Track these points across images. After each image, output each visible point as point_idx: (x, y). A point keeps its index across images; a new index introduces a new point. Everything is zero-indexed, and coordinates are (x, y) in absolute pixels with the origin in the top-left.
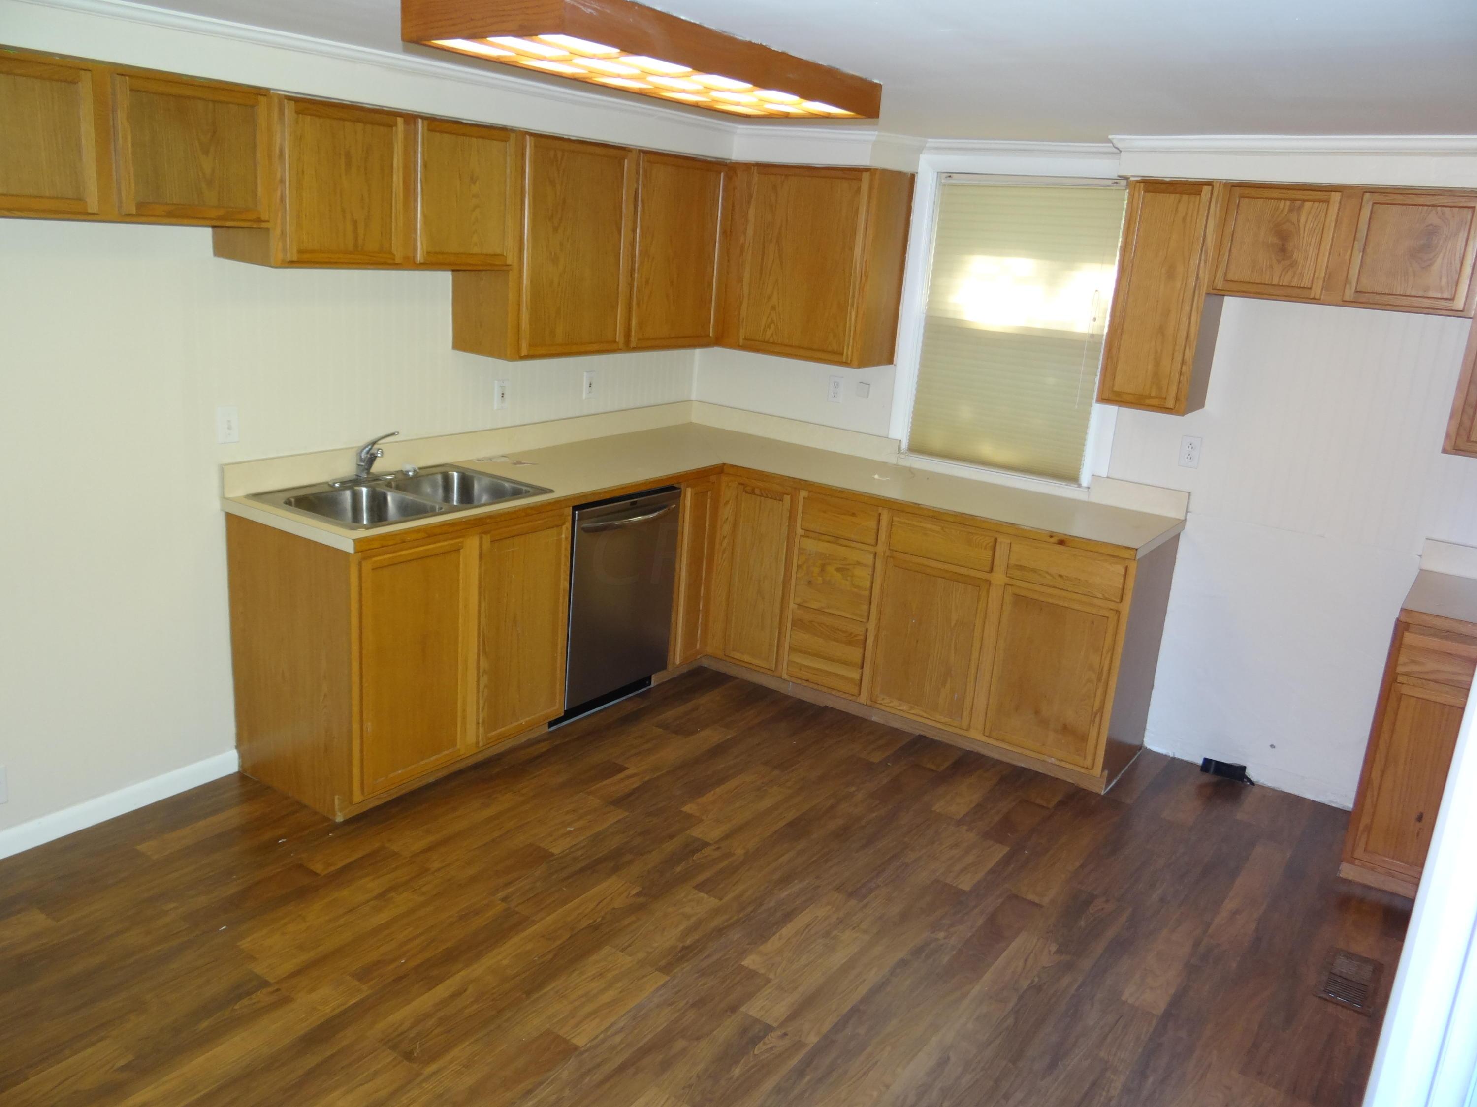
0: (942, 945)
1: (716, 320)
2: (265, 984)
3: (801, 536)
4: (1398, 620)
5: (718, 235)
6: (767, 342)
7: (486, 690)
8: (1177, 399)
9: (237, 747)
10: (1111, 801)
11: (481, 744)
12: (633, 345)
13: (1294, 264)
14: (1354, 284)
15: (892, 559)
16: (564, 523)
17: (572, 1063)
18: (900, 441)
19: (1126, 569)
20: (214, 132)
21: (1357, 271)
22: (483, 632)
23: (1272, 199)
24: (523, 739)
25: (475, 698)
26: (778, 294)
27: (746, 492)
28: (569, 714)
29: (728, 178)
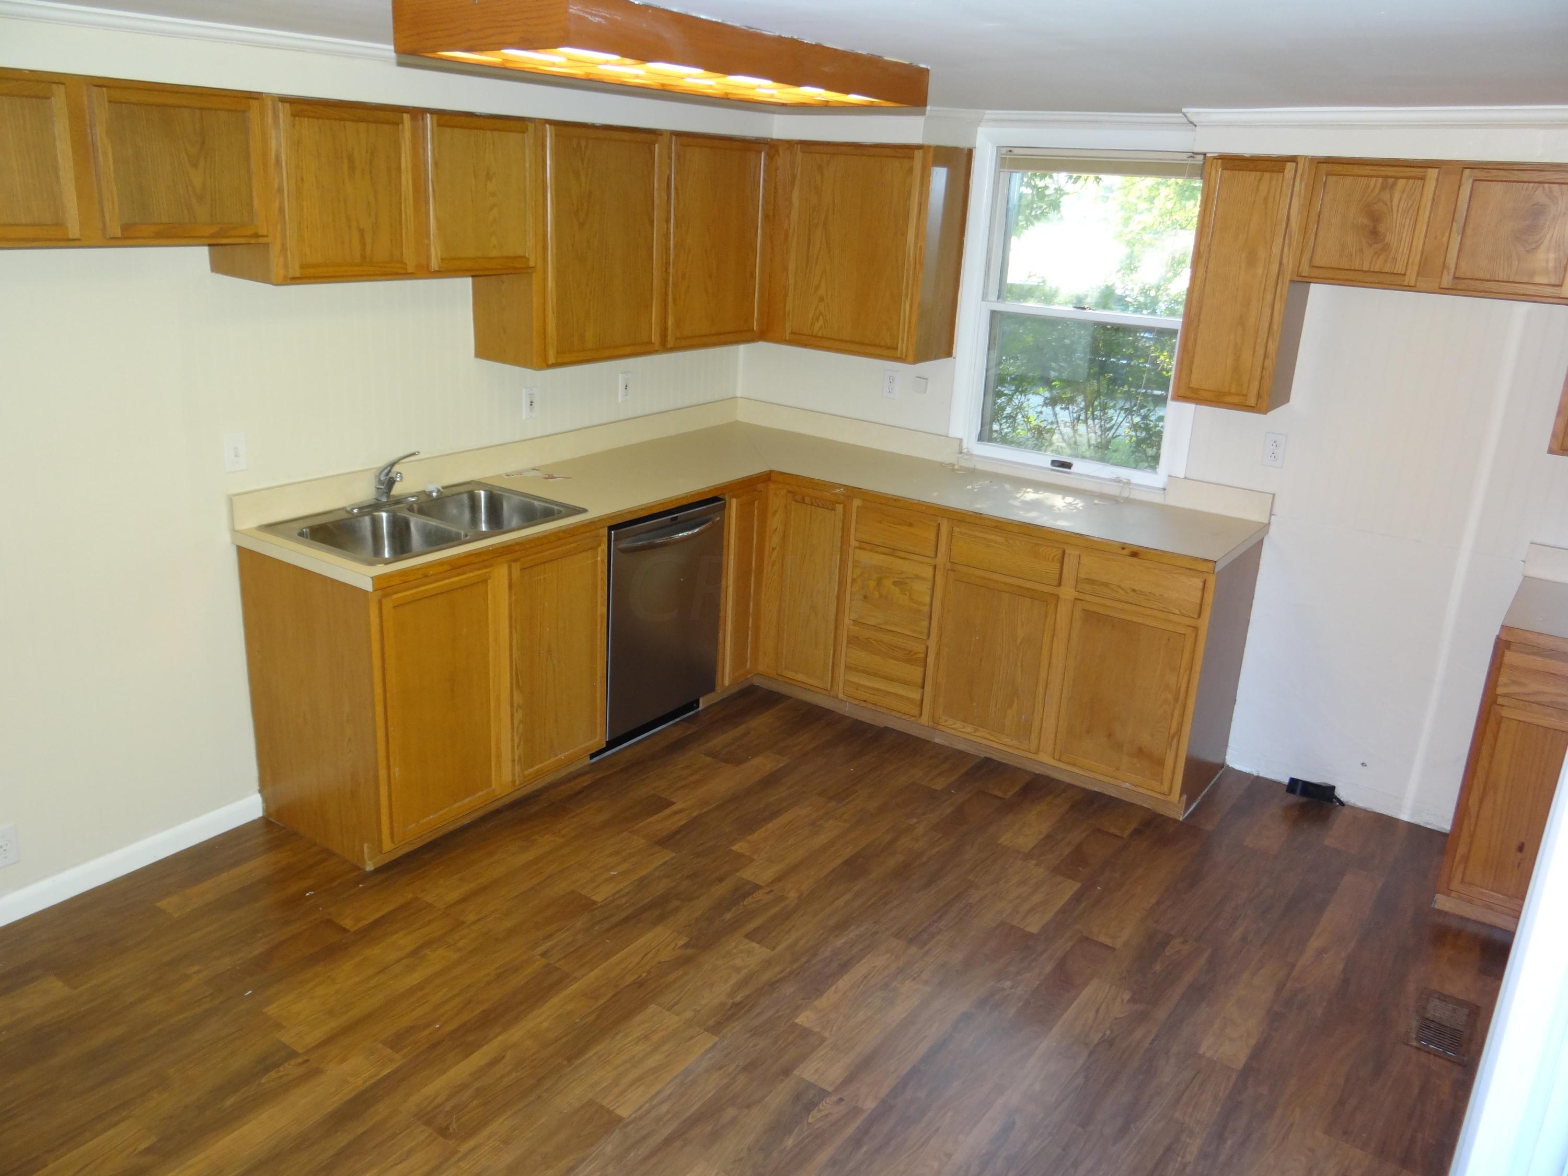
0: (1009, 995)
1: (760, 313)
2: (293, 1054)
3: (855, 548)
4: (1498, 638)
5: (760, 220)
6: (816, 337)
7: (521, 726)
8: (1259, 396)
9: (260, 791)
10: (1190, 828)
11: (517, 783)
12: (670, 344)
13: (1386, 248)
14: (1452, 270)
15: (952, 573)
16: (600, 545)
17: (616, 1136)
18: (961, 440)
19: (1205, 582)
20: (203, 143)
21: (1456, 255)
22: (516, 665)
23: (1361, 176)
24: (564, 773)
25: (509, 735)
26: (826, 282)
27: (796, 501)
28: (611, 745)
29: (770, 158)
